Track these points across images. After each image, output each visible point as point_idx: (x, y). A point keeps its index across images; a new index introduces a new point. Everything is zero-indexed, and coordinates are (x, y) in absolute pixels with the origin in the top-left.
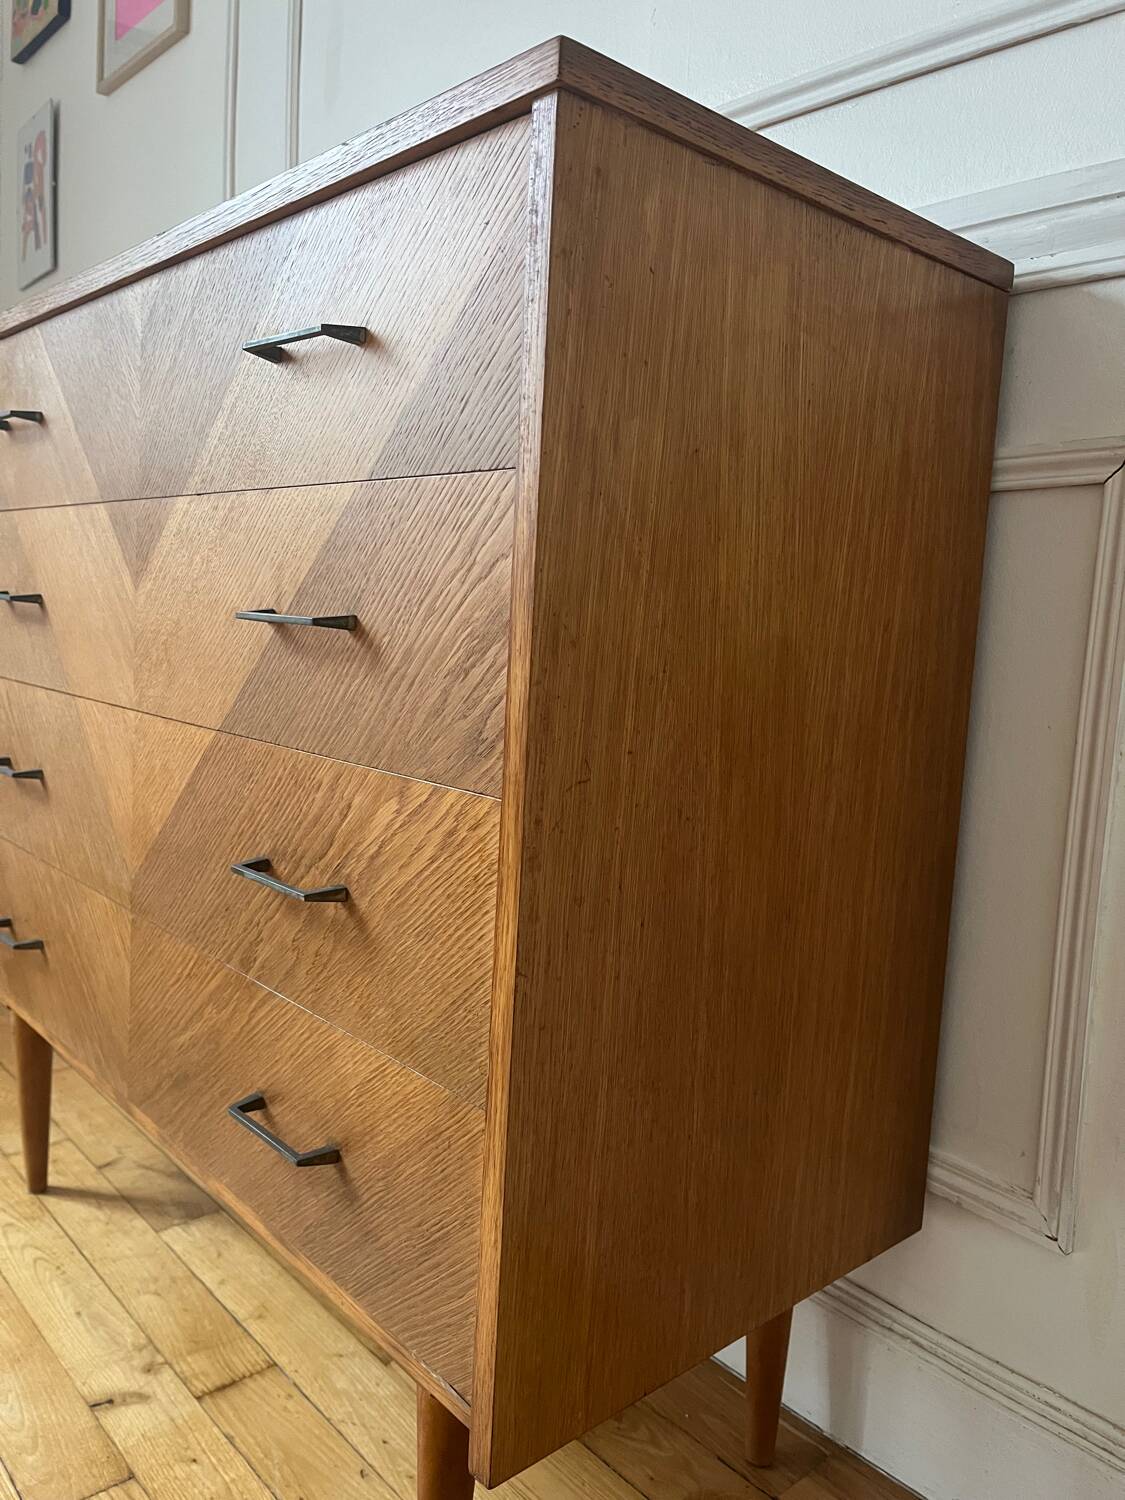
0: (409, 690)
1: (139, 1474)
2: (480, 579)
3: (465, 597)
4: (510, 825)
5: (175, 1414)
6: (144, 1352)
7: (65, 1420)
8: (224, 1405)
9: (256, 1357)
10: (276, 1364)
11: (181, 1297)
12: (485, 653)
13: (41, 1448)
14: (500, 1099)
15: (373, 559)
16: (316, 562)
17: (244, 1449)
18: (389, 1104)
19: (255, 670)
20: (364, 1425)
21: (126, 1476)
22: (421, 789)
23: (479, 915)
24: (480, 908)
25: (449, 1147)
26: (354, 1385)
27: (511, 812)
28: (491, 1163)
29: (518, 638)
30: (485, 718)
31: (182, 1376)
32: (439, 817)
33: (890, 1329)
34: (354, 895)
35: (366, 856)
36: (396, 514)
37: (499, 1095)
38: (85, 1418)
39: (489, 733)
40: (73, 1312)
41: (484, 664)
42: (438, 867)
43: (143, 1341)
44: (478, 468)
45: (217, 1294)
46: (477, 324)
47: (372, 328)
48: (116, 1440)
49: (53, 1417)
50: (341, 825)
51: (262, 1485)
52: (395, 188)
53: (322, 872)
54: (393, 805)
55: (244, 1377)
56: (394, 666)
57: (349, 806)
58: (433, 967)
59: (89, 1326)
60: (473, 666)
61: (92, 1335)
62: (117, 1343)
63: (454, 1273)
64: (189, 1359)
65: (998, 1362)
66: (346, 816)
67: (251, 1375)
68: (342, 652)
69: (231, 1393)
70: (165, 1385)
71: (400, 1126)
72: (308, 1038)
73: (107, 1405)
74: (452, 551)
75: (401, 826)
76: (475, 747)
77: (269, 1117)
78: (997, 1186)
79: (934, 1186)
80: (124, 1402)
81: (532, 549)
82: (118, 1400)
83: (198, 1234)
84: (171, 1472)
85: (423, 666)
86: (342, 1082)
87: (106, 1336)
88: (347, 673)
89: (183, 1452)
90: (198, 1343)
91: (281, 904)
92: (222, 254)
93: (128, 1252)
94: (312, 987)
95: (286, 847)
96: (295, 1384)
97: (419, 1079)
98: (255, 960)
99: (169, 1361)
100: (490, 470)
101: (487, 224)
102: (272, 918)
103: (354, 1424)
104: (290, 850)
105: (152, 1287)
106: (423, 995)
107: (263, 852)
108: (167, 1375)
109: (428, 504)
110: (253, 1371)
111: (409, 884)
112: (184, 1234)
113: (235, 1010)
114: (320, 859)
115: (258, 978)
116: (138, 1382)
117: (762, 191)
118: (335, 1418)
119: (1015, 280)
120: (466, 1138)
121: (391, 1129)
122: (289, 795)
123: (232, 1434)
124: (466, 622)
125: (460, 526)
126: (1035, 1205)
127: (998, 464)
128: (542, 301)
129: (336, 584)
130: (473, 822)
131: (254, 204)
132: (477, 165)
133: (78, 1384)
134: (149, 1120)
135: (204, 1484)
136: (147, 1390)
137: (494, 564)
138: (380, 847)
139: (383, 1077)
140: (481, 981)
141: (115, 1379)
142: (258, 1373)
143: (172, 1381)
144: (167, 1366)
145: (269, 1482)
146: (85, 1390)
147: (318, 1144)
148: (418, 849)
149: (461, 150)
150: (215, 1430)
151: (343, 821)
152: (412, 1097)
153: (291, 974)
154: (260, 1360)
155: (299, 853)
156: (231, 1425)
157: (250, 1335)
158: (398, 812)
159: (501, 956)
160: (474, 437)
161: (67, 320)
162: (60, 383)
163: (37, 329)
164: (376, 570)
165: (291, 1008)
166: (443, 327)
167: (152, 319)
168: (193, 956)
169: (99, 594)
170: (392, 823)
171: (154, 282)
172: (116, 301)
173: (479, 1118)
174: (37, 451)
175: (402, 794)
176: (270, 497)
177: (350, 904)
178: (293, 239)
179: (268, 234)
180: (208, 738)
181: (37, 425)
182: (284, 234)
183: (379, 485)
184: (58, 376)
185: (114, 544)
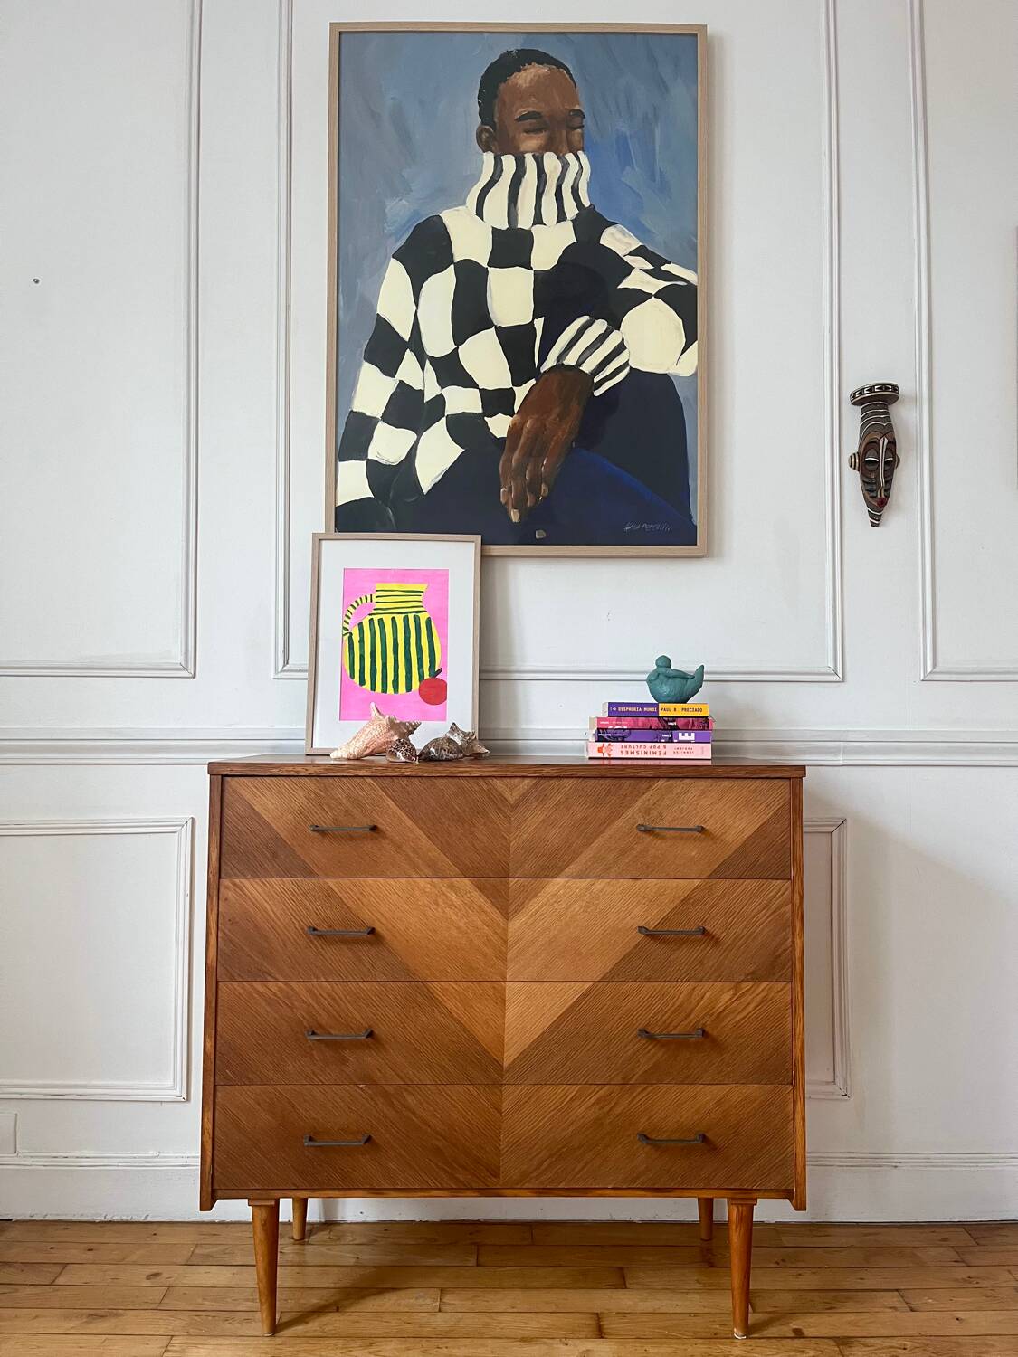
0: (737, 951)
2: (774, 913)
3: (767, 918)
15: (713, 907)
16: (676, 907)
18: (736, 1103)
22: (744, 986)
25: (772, 1105)
32: (757, 993)
34: (709, 1031)
35: (714, 1014)
36: (726, 892)
42: (759, 1010)
44: (769, 878)
47: (709, 828)
52: (718, 784)
53: (687, 1025)
54: (731, 992)
56: (728, 943)
57: (703, 998)
66: (701, 1001)
68: (699, 941)
71: (744, 1108)
72: (678, 1096)
74: (758, 905)
75: (736, 999)
85: (745, 942)
86: (704, 1105)
88: (699, 948)
91: (655, 1045)
95: (658, 1021)
97: (755, 1087)
100: (775, 879)
101: (769, 805)
104: (661, 1022)
107: (640, 1026)
109: (745, 889)
113: (616, 1104)
114: (685, 1020)
120: (781, 1097)
121: (738, 1111)
122: (658, 1000)
124: (767, 927)
125: (762, 896)
129: (689, 917)
130: (776, 991)
132: (762, 787)
138: (725, 1008)
139: (732, 1094)
140: (785, 1041)
148: (747, 1005)
151: (699, 1003)
152: (751, 1094)
155: (668, 1021)
158: (734, 995)
161: (416, 781)
162: (405, 813)
163: (369, 780)
164: (714, 911)
165: (664, 1087)
166: (748, 834)
167: (524, 796)
168: (575, 1089)
169: (461, 924)
170: (731, 999)
171: (527, 781)
172: (482, 782)
173: (787, 1088)
174: (368, 846)
175: (736, 989)
176: (639, 882)
177: (704, 1033)
178: (651, 786)
179: (632, 781)
180: (587, 986)
181: (369, 833)
182: (645, 784)
183: (714, 881)
184: (402, 809)
185: (480, 899)
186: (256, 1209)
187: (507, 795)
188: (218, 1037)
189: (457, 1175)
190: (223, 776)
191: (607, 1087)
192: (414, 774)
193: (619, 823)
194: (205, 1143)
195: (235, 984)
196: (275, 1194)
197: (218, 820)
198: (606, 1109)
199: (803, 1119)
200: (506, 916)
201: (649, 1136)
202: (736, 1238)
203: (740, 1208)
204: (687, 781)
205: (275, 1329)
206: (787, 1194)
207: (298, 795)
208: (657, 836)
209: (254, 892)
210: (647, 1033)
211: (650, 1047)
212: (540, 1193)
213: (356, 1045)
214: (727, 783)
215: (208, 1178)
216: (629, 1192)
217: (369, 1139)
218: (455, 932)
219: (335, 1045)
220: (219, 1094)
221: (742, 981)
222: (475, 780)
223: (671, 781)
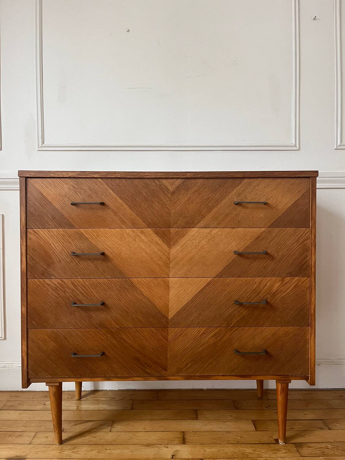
0: (282, 263)
1: (202, 458)
2: (301, 244)
3: (298, 247)
4: (313, 280)
8: (189, 442)
15: (271, 241)
16: (252, 242)
17: (207, 443)
18: (281, 335)
19: (231, 263)
22: (287, 279)
24: (305, 295)
25: (299, 335)
28: (312, 333)
35: (272, 293)
36: (278, 234)
39: (305, 267)
41: (303, 256)
44: (299, 227)
50: (263, 289)
52: (275, 181)
54: (280, 283)
56: (278, 259)
58: (293, 307)
60: (300, 257)
66: (265, 287)
68: (262, 258)
71: (285, 337)
72: (254, 332)
73: (174, 456)
74: (294, 240)
75: (282, 286)
85: (287, 258)
86: (266, 336)
88: (264, 261)
91: (242, 308)
94: (255, 322)
95: (244, 297)
96: (193, 431)
97: (290, 328)
98: (232, 322)
100: (302, 227)
101: (299, 191)
102: (240, 312)
103: (212, 429)
107: (236, 299)
109: (287, 232)
111: (286, 295)
113: (224, 336)
114: (257, 297)
116: (171, 450)
120: (303, 332)
122: (244, 286)
123: (200, 443)
124: (298, 250)
125: (296, 235)
129: (259, 246)
130: (302, 282)
132: (296, 182)
136: (175, 450)
138: (277, 290)
139: (279, 331)
140: (306, 306)
142: (184, 434)
148: (288, 289)
152: (288, 331)
154: (180, 433)
155: (249, 297)
156: (197, 443)
159: (312, 301)
161: (124, 181)
162: (118, 196)
163: (100, 180)
164: (272, 243)
165: (247, 328)
166: (289, 205)
167: (178, 188)
168: (203, 329)
169: (147, 251)
170: (280, 286)
171: (179, 180)
172: (156, 181)
173: (306, 328)
174: (100, 213)
175: (283, 280)
176: (235, 229)
177: (267, 303)
178: (241, 182)
179: (231, 180)
180: (209, 279)
181: (100, 206)
182: (238, 181)
183: (272, 229)
184: (117, 194)
185: (157, 239)
186: (50, 387)
187: (169, 187)
188: (28, 306)
189: (147, 370)
190: (26, 178)
191: (219, 328)
192: (122, 176)
193: (225, 201)
194: (23, 357)
195: (36, 280)
196: (60, 380)
197: (24, 199)
198: (219, 338)
199: (315, 342)
200: (170, 246)
201: (239, 351)
202: (280, 398)
203: (283, 384)
204: (259, 179)
205: (61, 442)
206: (306, 379)
207: (65, 187)
208: (244, 207)
209: (44, 235)
210: (239, 302)
211: (240, 309)
212: (187, 378)
213: (96, 309)
214: (279, 180)
215: (25, 373)
216: (230, 377)
217: (103, 354)
218: (144, 254)
219: (86, 309)
220: (29, 333)
221: (285, 277)
222: (153, 179)
223: (251, 180)
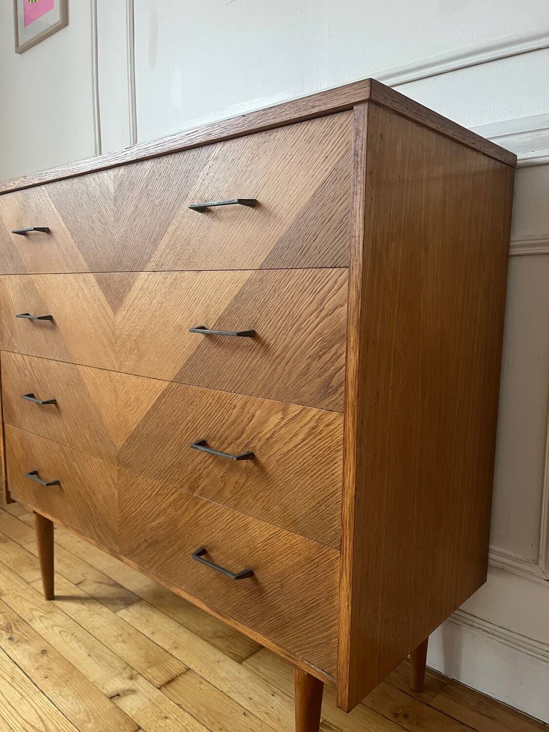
0: (287, 364)
1: (143, 727)
2: (327, 316)
3: (318, 324)
4: (350, 425)
5: (151, 697)
6: (127, 670)
7: (99, 706)
8: (171, 690)
9: (179, 666)
10: (190, 669)
11: (136, 643)
12: (330, 349)
13: (92, 720)
14: (348, 544)
15: (264, 305)
16: (230, 305)
17: (187, 710)
18: (282, 549)
19: (194, 354)
20: (239, 692)
21: (137, 728)
22: (295, 409)
23: (332, 464)
24: (332, 461)
25: (318, 566)
26: (229, 674)
27: (350, 419)
28: (344, 572)
29: (352, 343)
30: (332, 377)
31: (148, 679)
32: (307, 420)
33: (472, 626)
34: (257, 456)
35: (264, 439)
36: (277, 286)
37: (348, 542)
38: (109, 705)
39: (334, 383)
40: (87, 655)
41: (331, 353)
42: (307, 443)
43: (125, 665)
44: (324, 266)
45: (152, 639)
46: (322, 202)
47: (260, 199)
48: (127, 713)
49: (94, 705)
50: (248, 425)
51: (201, 725)
52: (272, 137)
53: (238, 446)
54: (280, 415)
55: (177, 676)
56: (277, 353)
57: (253, 416)
58: (306, 487)
59: (97, 661)
60: (324, 354)
61: (99, 665)
62: (113, 668)
63: (322, 621)
64: (149, 670)
65: (523, 636)
66: (251, 420)
67: (180, 675)
68: (247, 346)
69: (173, 684)
70: (141, 684)
71: (289, 558)
72: (232, 521)
73: (117, 697)
74: (310, 303)
75: (284, 425)
76: (327, 390)
77: (209, 558)
78: (521, 560)
79: (491, 562)
80: (125, 695)
81: (359, 304)
82: (121, 694)
83: (134, 612)
84: (157, 724)
85: (295, 353)
86: (253, 540)
87: (106, 665)
88: (250, 357)
89: (160, 714)
90: (152, 663)
91: (213, 461)
92: (165, 160)
93: (104, 624)
94: (234, 498)
95: (215, 435)
96: (201, 677)
97: (300, 538)
98: (198, 486)
99: (140, 672)
100: (331, 267)
101: (327, 157)
102: (208, 467)
103: (234, 692)
104: (218, 436)
105: (121, 639)
106: (300, 500)
107: (202, 437)
108: (141, 680)
109: (296, 281)
110: (181, 673)
111: (291, 450)
112: (127, 612)
113: (186, 510)
114: (237, 440)
115: (201, 495)
116: (129, 684)
117: (434, 135)
118: (225, 690)
119: (518, 162)
120: (328, 561)
121: (283, 560)
122: (216, 411)
123: (181, 703)
124: (319, 335)
125: (315, 292)
126: (539, 567)
127: (512, 244)
128: (362, 194)
129: (242, 316)
130: (327, 423)
131: (188, 139)
132: (320, 131)
133: (100, 688)
134: (133, 562)
135: (174, 728)
136: (133, 687)
137: (335, 309)
138: (273, 434)
139: (278, 537)
140: (334, 493)
141: (117, 684)
142: (183, 673)
143: (144, 682)
144: (139, 675)
145: (204, 723)
146: (105, 692)
147: (240, 569)
148: (295, 435)
149: (310, 124)
150: (172, 702)
151: (250, 422)
152: (296, 545)
153: (220, 492)
154: (182, 668)
155: (224, 436)
156: (178, 699)
157: (174, 657)
158: (283, 419)
159: (347, 482)
160: (321, 253)
162: (60, 214)
163: (43, 187)
164: (265, 310)
165: (222, 507)
166: (302, 204)
168: (159, 486)
169: (91, 316)
170: (279, 423)
171: (122, 170)
172: (96, 177)
173: (335, 553)
174: (46, 246)
175: (285, 411)
177: (255, 460)
178: (210, 156)
179: (194, 152)
180: (164, 385)
182: (204, 153)
183: (266, 272)
184: (58, 211)
185: (99, 293)
187: (111, 188)
188: (2, 390)
189: (98, 531)
195: (5, 353)
198: (179, 512)
201: (209, 553)
204: (241, 141)
205: (51, 597)
209: (7, 285)
211: (210, 461)
218: (88, 323)
220: (6, 429)
221: (291, 402)
222: (92, 175)
223: (227, 145)
